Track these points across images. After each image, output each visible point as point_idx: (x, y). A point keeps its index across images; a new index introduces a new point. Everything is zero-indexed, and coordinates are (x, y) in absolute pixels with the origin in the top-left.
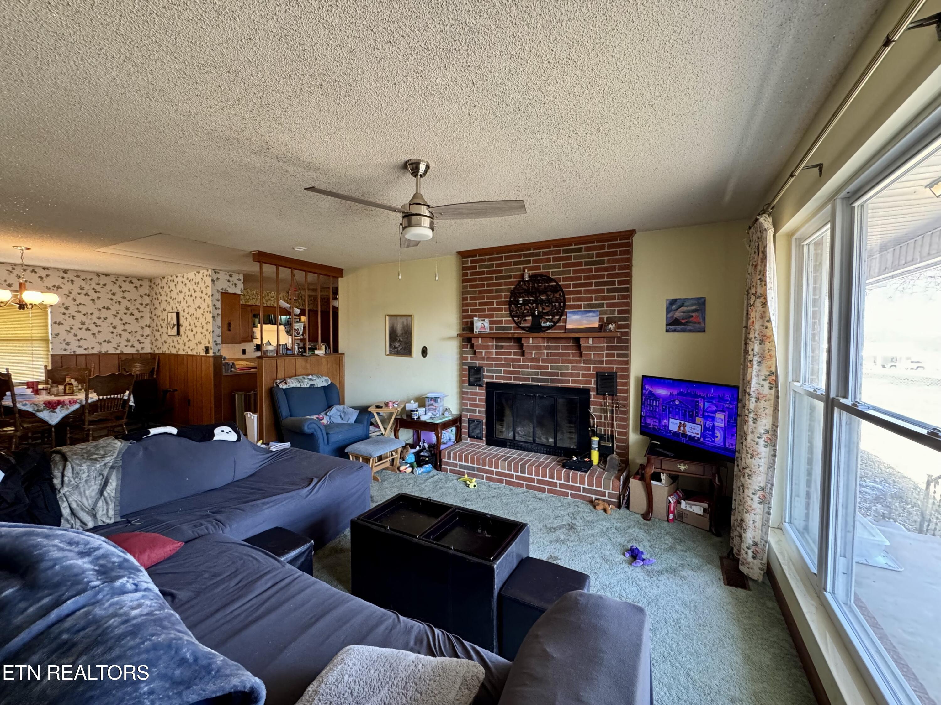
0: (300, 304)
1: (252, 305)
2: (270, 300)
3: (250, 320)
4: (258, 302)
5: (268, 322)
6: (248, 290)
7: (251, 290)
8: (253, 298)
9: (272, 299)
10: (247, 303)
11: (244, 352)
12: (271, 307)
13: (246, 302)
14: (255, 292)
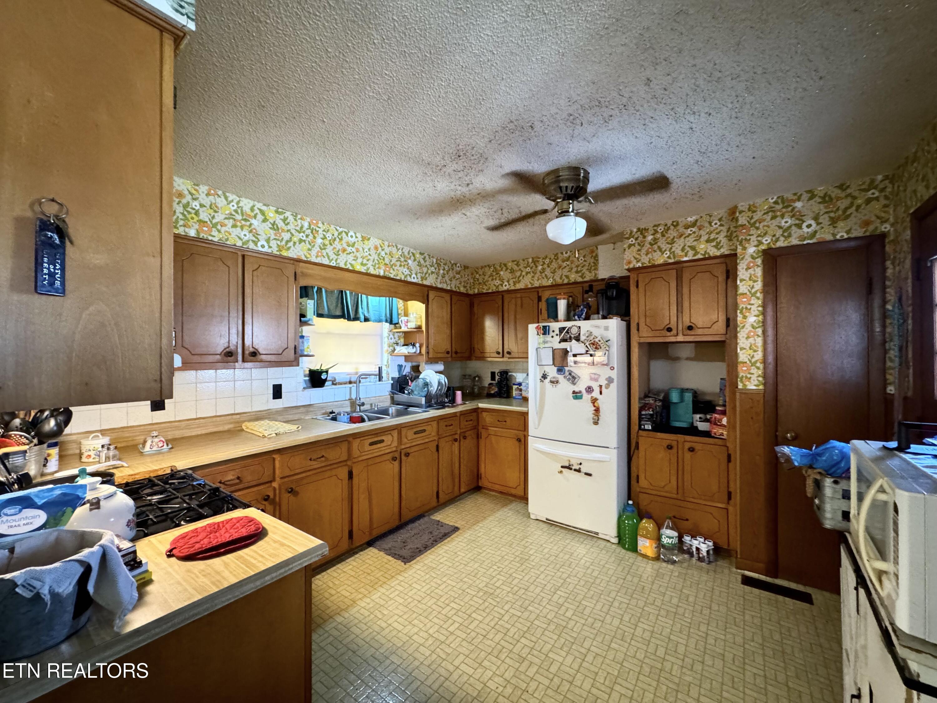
0: (411, 271)
1: (299, 261)
2: (344, 250)
3: (293, 303)
4: (314, 252)
5: (338, 313)
6: (288, 214)
7: (295, 216)
8: (301, 241)
9: (349, 249)
10: (285, 253)
11: (277, 392)
12: (347, 270)
13: (280, 248)
14: (306, 225)
